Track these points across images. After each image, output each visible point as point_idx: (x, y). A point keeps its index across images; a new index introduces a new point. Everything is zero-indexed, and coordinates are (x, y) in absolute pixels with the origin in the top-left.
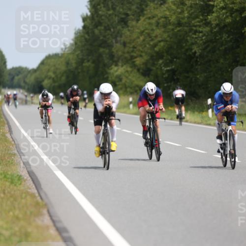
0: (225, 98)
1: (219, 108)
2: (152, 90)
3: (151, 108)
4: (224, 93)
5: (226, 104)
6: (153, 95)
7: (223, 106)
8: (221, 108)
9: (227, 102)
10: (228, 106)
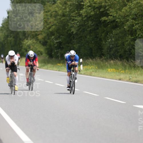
0: (71, 58)
1: (68, 63)
2: (32, 55)
3: (31, 63)
4: (71, 56)
5: (72, 61)
6: (32, 57)
7: (70, 62)
8: (69, 63)
9: (73, 60)
10: (73, 62)
